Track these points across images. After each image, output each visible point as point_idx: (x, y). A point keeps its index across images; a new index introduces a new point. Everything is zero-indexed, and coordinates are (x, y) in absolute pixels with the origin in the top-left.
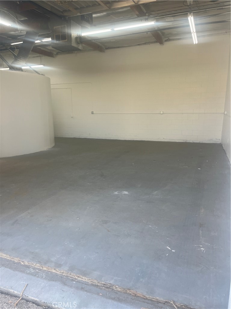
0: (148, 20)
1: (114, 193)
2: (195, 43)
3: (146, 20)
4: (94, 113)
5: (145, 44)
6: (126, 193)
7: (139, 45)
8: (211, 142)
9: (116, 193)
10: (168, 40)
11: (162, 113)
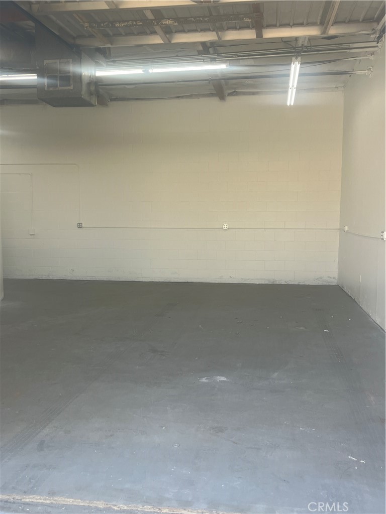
0: (215, 61)
1: (200, 381)
2: (288, 104)
3: (213, 60)
4: (83, 225)
5: (190, 96)
6: (223, 379)
7: (178, 97)
8: (321, 283)
9: (204, 380)
10: (235, 93)
11: (225, 227)
